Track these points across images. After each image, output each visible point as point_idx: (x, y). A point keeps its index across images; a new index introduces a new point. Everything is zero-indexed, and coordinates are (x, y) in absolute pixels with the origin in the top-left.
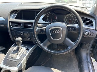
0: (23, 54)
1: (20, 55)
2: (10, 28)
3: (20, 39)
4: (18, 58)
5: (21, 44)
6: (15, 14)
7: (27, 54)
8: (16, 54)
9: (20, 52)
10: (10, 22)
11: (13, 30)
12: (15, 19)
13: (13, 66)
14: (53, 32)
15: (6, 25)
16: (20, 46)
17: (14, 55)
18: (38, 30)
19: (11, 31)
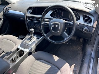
0: (34, 41)
1: (31, 42)
2: (27, 21)
3: (32, 30)
4: (30, 43)
5: (33, 34)
6: (31, 10)
7: (37, 42)
8: (30, 40)
9: (32, 40)
10: (27, 16)
11: (29, 23)
12: (31, 14)
13: (26, 48)
14: (53, 26)
15: (24, 18)
16: (33, 35)
17: (27, 41)
18: (44, 24)
19: (27, 23)
